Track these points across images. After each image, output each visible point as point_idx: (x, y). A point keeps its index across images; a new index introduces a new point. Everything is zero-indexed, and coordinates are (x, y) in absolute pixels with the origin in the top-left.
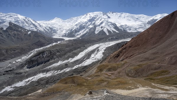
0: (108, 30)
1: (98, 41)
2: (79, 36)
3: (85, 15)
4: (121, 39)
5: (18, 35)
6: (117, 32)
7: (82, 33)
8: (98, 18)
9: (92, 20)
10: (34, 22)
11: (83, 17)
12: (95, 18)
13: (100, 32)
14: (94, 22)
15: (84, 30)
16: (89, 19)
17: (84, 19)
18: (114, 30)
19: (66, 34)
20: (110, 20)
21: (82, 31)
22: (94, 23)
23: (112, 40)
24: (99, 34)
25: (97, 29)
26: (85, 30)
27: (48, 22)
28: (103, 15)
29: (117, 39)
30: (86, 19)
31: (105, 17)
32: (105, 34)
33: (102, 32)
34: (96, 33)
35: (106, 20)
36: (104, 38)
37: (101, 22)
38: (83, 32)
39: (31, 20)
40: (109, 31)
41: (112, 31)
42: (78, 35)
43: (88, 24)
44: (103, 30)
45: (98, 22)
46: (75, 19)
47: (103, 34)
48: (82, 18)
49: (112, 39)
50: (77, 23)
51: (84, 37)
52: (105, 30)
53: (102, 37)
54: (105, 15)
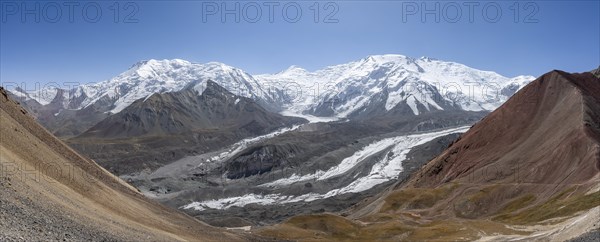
0: (417, 102)
1: (390, 131)
2: (343, 115)
3: (363, 60)
4: (448, 126)
5: (219, 105)
6: (439, 108)
7: (352, 105)
8: (393, 69)
9: (379, 73)
10: (247, 78)
11: (358, 64)
12: (387, 69)
13: (398, 106)
14: (383, 79)
15: (358, 98)
16: (371, 70)
17: (359, 70)
18: (433, 103)
19: (312, 109)
20: (423, 77)
21: (354, 101)
22: (384, 83)
23: (427, 128)
24: (396, 112)
25: (390, 98)
26: (360, 99)
27: (274, 78)
28: (408, 63)
29: (438, 126)
30: (365, 69)
31: (412, 68)
32: (411, 111)
33: (403, 107)
34: (389, 107)
35: (414, 75)
36: (406, 123)
37: (401, 80)
38: (356, 104)
39: (243, 75)
40: (420, 106)
41: (426, 105)
42: (342, 111)
43: (368, 84)
44: (405, 101)
45: (393, 81)
46: (336, 69)
47: (404, 113)
48: (353, 68)
49: (426, 125)
50: (341, 79)
51: (356, 118)
52: (411, 102)
53: (403, 121)
54: (412, 64)
